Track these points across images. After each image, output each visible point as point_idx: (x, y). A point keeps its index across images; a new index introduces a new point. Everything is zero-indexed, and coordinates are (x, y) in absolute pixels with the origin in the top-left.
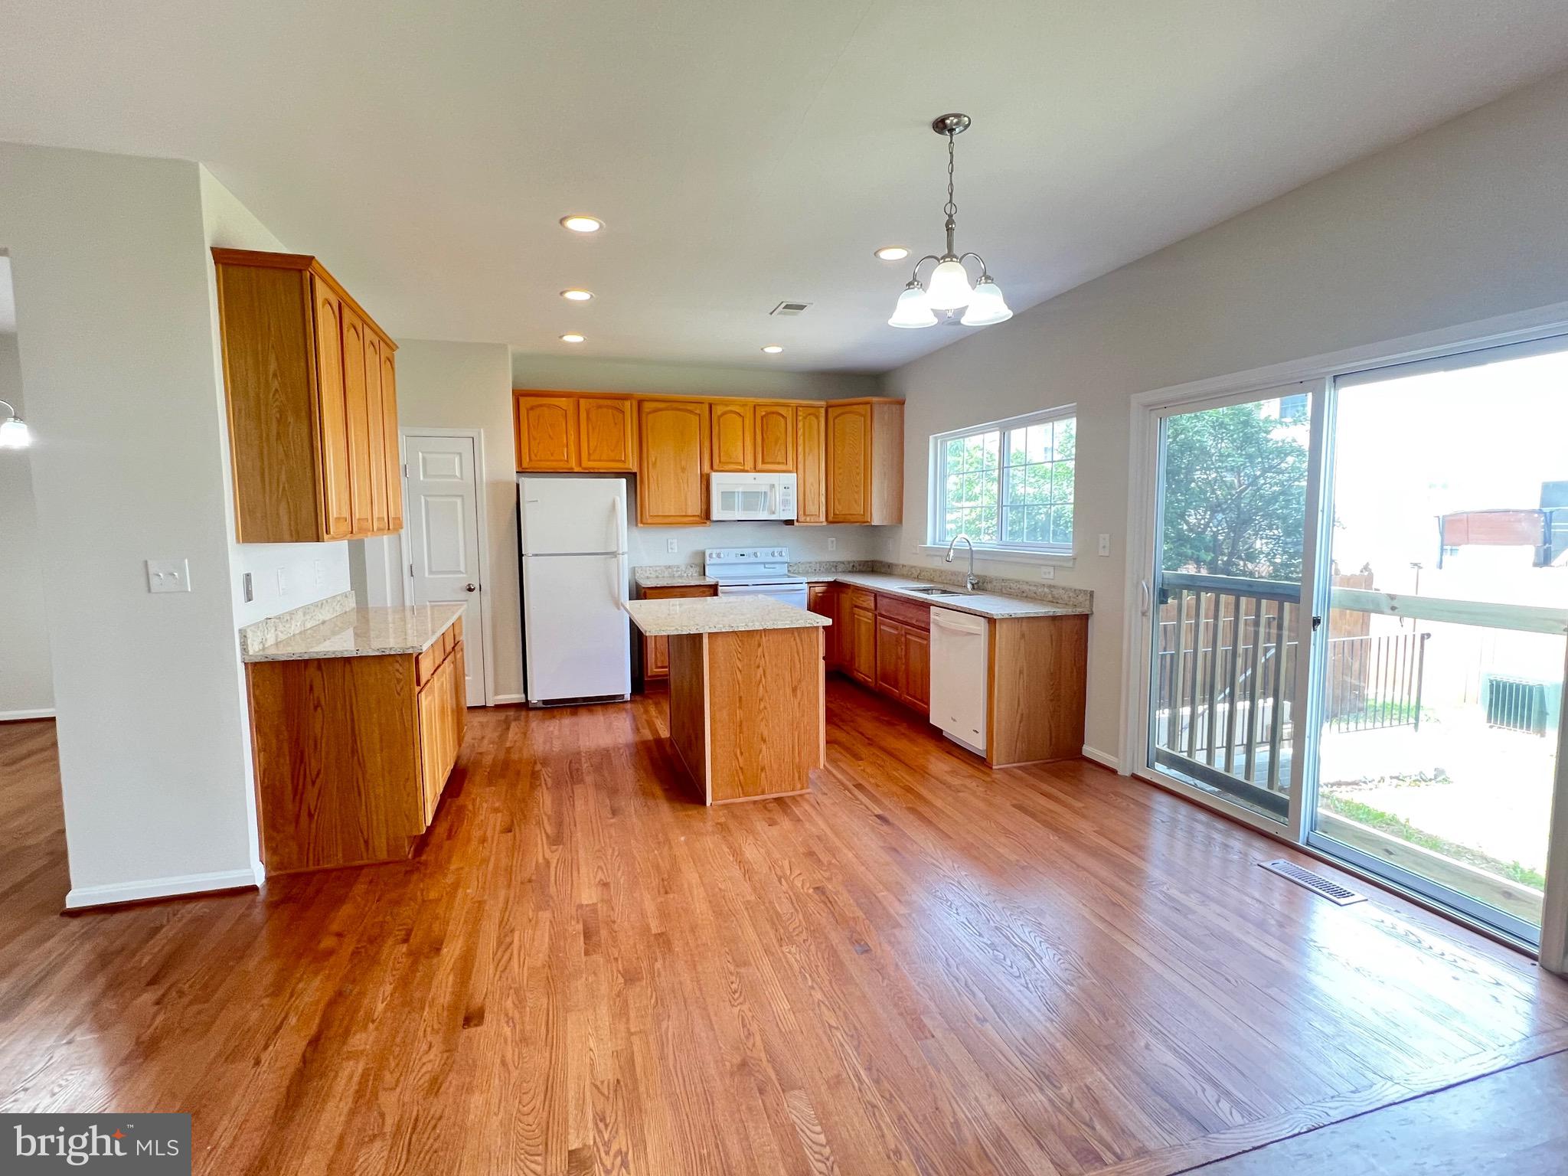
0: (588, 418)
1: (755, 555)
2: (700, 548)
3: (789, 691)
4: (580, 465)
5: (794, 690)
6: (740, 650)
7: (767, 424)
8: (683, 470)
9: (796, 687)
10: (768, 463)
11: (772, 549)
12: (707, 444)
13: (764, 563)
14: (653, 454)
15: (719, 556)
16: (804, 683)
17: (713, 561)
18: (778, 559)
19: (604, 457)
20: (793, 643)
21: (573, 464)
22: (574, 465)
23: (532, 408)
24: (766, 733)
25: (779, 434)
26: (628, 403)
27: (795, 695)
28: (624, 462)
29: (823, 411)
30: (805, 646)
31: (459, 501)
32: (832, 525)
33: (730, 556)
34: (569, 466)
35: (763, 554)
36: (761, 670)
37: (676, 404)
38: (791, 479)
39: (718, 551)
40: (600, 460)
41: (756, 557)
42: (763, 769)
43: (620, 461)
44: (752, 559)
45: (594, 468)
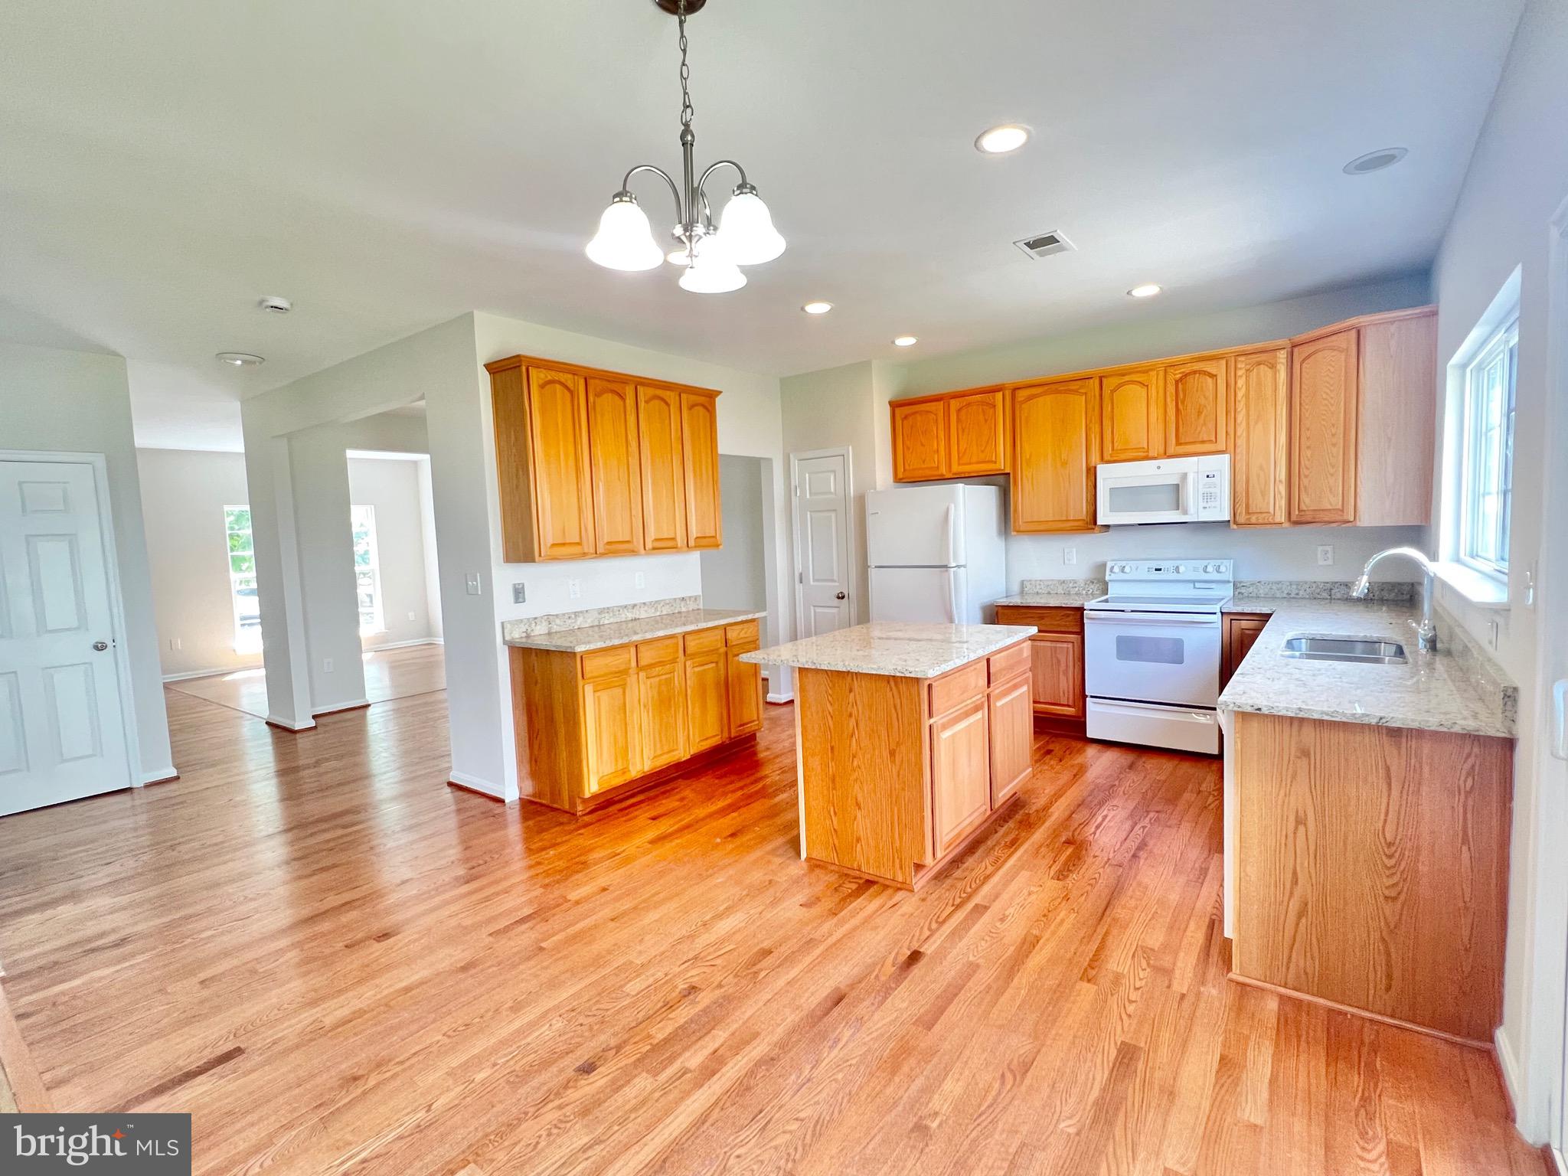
0: (958, 420)
1: (1177, 569)
2: (1100, 559)
3: (886, 754)
4: (950, 471)
5: (892, 753)
6: (830, 692)
7: (1184, 391)
8: (1064, 464)
9: (894, 750)
10: (1186, 443)
11: (1205, 562)
12: (1096, 428)
13: (1194, 582)
14: (1026, 448)
15: (1123, 570)
16: (903, 748)
17: (1113, 576)
18: (1216, 576)
19: (974, 459)
20: (889, 694)
21: (943, 470)
22: (944, 473)
23: (906, 417)
24: (860, 799)
25: (1203, 401)
26: (999, 395)
27: (893, 762)
28: (995, 462)
29: (1282, 356)
30: (904, 701)
31: (833, 515)
32: (1298, 528)
33: (1143, 570)
34: (940, 473)
35: (1187, 570)
36: (852, 722)
37: (1059, 386)
38: (1221, 464)
39: (1123, 563)
40: (970, 464)
41: (1178, 572)
42: (858, 840)
43: (992, 462)
44: (1174, 576)
45: (964, 473)
